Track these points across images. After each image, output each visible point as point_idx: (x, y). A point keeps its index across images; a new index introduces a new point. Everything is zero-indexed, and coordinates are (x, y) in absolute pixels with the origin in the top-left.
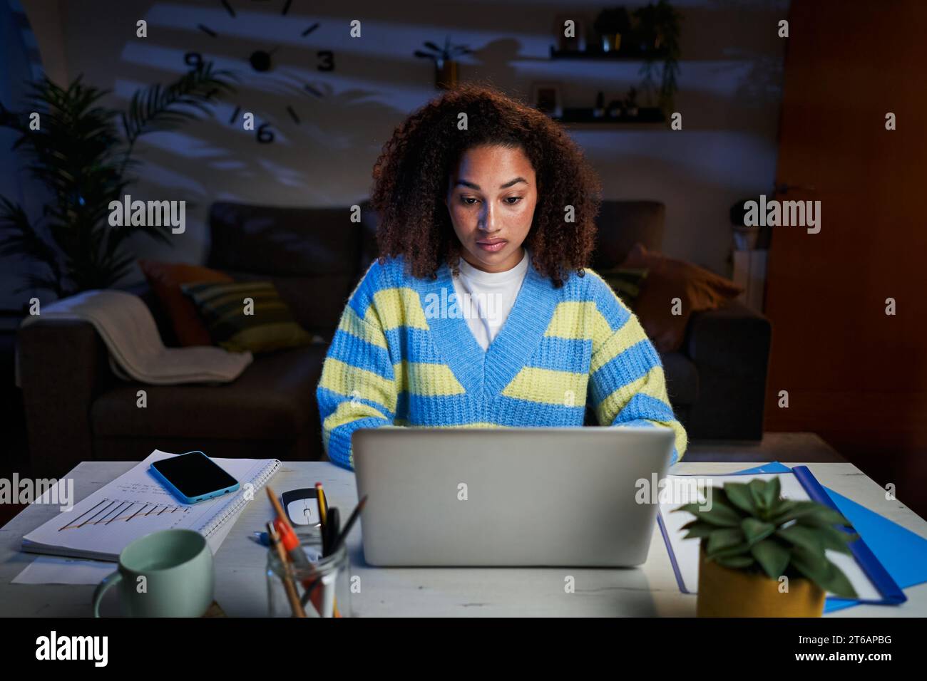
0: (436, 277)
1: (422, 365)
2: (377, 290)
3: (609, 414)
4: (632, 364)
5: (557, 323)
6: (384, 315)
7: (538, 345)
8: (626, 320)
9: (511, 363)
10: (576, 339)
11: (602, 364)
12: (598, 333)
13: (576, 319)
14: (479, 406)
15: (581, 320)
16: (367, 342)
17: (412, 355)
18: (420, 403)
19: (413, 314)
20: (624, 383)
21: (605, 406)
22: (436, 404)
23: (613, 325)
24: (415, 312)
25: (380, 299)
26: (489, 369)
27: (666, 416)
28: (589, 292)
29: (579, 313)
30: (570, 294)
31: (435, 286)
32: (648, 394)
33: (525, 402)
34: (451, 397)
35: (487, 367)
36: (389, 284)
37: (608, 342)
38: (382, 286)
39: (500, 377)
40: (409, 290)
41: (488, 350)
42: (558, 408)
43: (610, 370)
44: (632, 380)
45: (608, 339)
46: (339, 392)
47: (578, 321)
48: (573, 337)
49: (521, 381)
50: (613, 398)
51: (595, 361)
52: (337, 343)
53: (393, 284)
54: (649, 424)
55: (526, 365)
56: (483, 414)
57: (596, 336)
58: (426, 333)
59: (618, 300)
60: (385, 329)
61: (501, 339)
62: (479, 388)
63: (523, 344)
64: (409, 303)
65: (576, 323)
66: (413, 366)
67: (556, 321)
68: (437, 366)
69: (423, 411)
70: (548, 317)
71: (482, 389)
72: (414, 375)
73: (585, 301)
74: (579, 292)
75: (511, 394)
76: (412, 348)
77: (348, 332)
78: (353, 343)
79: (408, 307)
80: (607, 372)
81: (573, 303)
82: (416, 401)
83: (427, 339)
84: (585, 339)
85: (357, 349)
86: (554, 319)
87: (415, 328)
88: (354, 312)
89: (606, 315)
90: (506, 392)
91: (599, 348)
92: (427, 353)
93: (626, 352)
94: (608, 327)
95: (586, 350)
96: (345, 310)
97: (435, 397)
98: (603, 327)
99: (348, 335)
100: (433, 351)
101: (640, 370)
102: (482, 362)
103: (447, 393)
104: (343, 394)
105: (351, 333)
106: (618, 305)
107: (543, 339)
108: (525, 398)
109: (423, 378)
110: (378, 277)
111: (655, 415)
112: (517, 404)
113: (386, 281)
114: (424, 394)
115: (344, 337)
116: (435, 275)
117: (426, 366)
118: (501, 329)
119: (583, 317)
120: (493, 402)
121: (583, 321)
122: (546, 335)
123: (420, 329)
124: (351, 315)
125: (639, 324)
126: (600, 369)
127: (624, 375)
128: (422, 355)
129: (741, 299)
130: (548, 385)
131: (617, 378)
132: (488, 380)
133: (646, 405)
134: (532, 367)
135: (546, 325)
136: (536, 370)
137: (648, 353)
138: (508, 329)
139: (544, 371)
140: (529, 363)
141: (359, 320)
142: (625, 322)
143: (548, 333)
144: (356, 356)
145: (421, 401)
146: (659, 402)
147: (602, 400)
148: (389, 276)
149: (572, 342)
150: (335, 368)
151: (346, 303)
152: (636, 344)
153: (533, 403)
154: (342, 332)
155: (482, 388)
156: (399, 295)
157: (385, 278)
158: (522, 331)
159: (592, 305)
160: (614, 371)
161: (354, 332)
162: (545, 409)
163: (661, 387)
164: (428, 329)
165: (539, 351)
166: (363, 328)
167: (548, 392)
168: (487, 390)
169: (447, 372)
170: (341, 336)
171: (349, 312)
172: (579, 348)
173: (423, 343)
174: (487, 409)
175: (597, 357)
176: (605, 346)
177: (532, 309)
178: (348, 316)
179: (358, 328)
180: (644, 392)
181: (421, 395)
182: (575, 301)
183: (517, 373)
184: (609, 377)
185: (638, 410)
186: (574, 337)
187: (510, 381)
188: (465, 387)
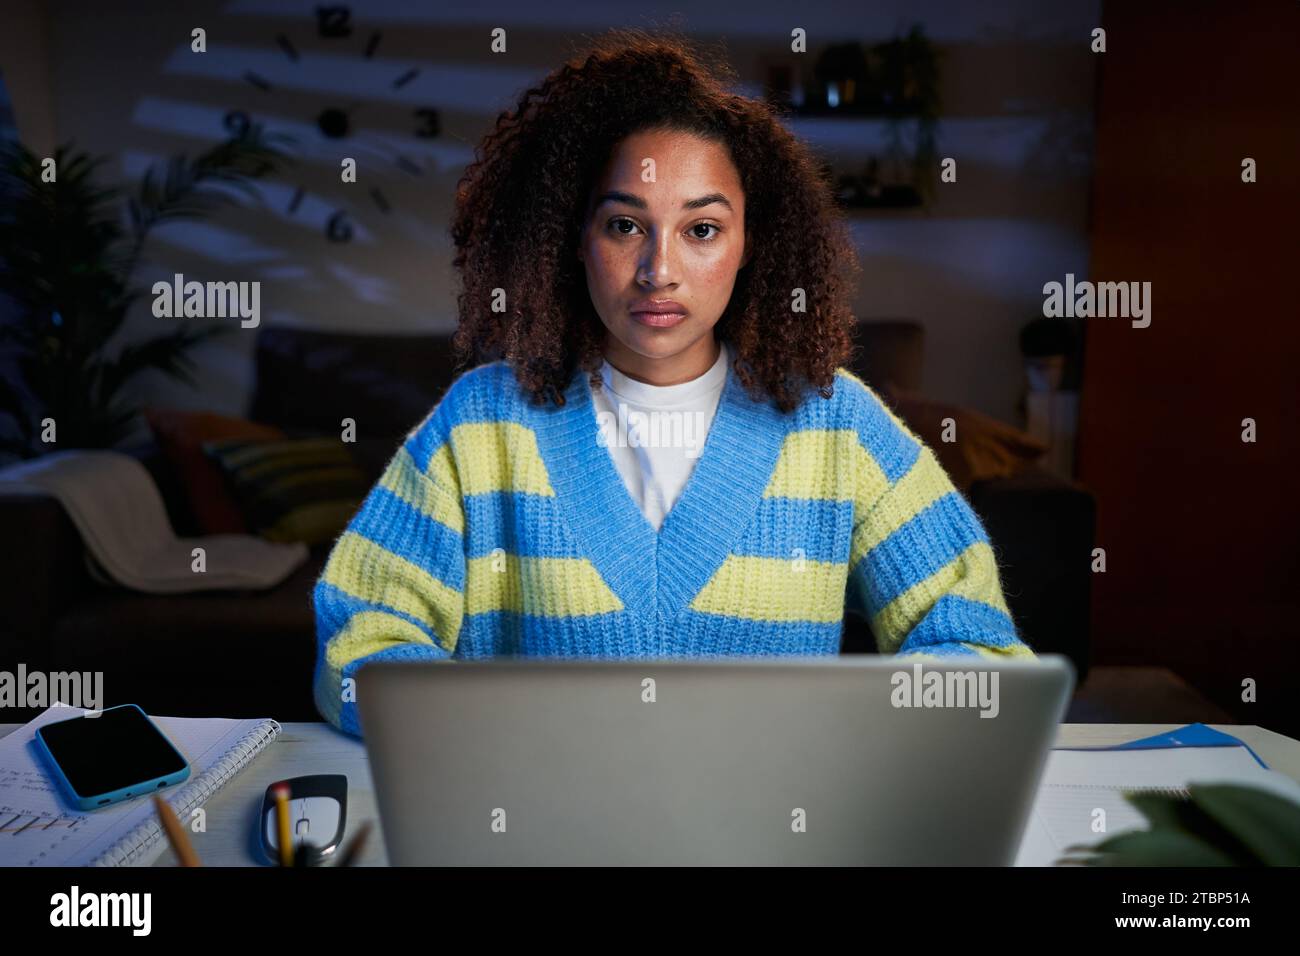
0: (564, 401)
1: (544, 561)
2: (457, 422)
3: (894, 636)
4: (928, 541)
5: (787, 471)
6: (467, 467)
7: (753, 515)
8: (913, 461)
9: (705, 549)
10: (823, 499)
11: (872, 543)
12: (863, 487)
13: (823, 462)
14: (650, 633)
15: (831, 464)
16: (425, 513)
17: (524, 543)
18: (541, 631)
19: (524, 469)
20: (918, 579)
21: (886, 622)
22: (571, 631)
23: (890, 471)
24: (528, 466)
25: (462, 438)
26: (665, 564)
27: (1003, 636)
28: (844, 413)
29: (826, 451)
30: (808, 416)
31: (564, 417)
32: (966, 596)
33: (735, 621)
34: (598, 617)
35: (661, 559)
36: (481, 415)
37: (882, 502)
38: (467, 416)
39: (687, 577)
40: (517, 426)
41: (662, 528)
42: (794, 627)
43: (888, 556)
44: (932, 571)
45: (882, 497)
46: (356, 594)
47: (826, 465)
48: (817, 496)
49: (725, 582)
50: (900, 607)
51: (861, 538)
52: (368, 508)
53: (487, 415)
54: (970, 652)
55: (732, 552)
56: (658, 646)
57: (860, 493)
58: (549, 502)
59: (897, 422)
60: (466, 492)
61: (684, 508)
62: (648, 600)
63: (726, 513)
64: (517, 448)
65: (821, 470)
66: (527, 562)
67: (784, 468)
68: (570, 562)
69: (546, 644)
70: (770, 461)
71: (654, 601)
72: (529, 580)
73: (836, 429)
74: (824, 413)
75: (709, 607)
76: (523, 530)
77: (393, 493)
78: (397, 513)
79: (514, 457)
80: (883, 558)
81: (814, 433)
82: (532, 626)
83: (550, 514)
84: (840, 501)
85: (404, 524)
86: (781, 465)
87: (528, 494)
88: (410, 457)
89: (876, 452)
90: (699, 605)
91: (865, 513)
92: (551, 539)
93: (917, 519)
94: (880, 476)
95: (840, 521)
96: (397, 454)
97: (569, 619)
98: (872, 476)
99: (392, 496)
100: (561, 534)
101: (944, 550)
102: (653, 551)
103: (590, 611)
104: (364, 597)
105: (398, 495)
106: (898, 431)
107: (761, 503)
108: (735, 614)
109: (545, 585)
110: (462, 401)
111: (982, 635)
112: (720, 625)
113: (475, 410)
114: (548, 614)
115: (385, 501)
116: (563, 397)
117: (549, 564)
118: (683, 488)
119: (835, 459)
120: (676, 623)
121: (835, 466)
122: (766, 495)
123: (537, 495)
124: (404, 464)
125: (936, 463)
126: (871, 553)
127: (917, 561)
128: (543, 542)
129: (1043, 463)
130: (777, 587)
131: (905, 569)
132: (665, 583)
133: (964, 617)
134: (744, 555)
135: (765, 476)
136: (752, 560)
137: (958, 518)
138: (696, 488)
139: (766, 561)
140: (738, 548)
141: (417, 473)
142: (912, 463)
143: (771, 491)
144: (400, 535)
145: (544, 628)
146: (986, 608)
147: (879, 610)
148: (481, 400)
149: (816, 505)
150: (354, 551)
151: (401, 443)
152: (934, 502)
153: (749, 622)
154: (384, 491)
155: (655, 599)
156: (498, 435)
157: (474, 403)
158: (723, 491)
159: (851, 438)
160: (898, 557)
161: (404, 493)
162: (772, 633)
163: (990, 581)
164: (553, 495)
165: (754, 525)
166: (422, 489)
167: (776, 600)
168: (664, 601)
169: (589, 572)
170: (379, 498)
171: (402, 459)
172: (829, 516)
173: (543, 521)
174: (665, 637)
175: (864, 531)
176: (877, 510)
177: (739, 449)
178: (400, 465)
179: (413, 488)
180: (959, 593)
181: (543, 616)
182: (817, 429)
183: (716, 568)
184: (888, 568)
185: (950, 627)
186: (820, 497)
187: (704, 584)
188: (623, 598)
